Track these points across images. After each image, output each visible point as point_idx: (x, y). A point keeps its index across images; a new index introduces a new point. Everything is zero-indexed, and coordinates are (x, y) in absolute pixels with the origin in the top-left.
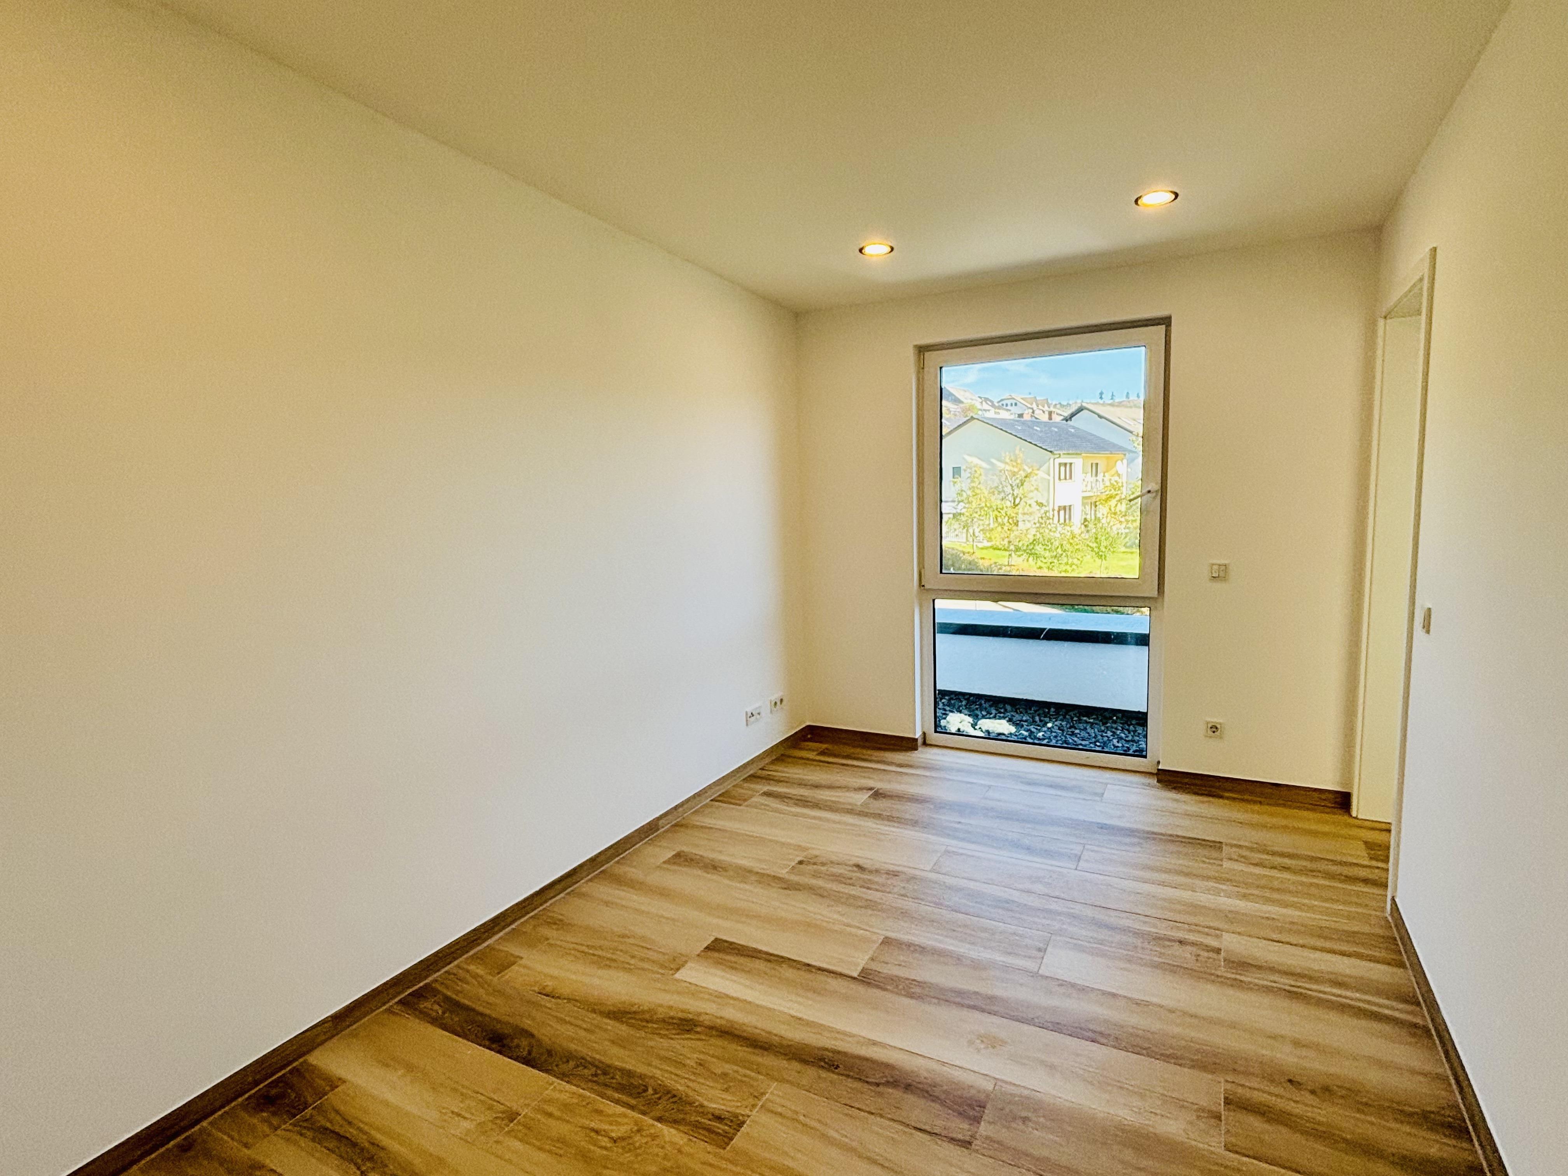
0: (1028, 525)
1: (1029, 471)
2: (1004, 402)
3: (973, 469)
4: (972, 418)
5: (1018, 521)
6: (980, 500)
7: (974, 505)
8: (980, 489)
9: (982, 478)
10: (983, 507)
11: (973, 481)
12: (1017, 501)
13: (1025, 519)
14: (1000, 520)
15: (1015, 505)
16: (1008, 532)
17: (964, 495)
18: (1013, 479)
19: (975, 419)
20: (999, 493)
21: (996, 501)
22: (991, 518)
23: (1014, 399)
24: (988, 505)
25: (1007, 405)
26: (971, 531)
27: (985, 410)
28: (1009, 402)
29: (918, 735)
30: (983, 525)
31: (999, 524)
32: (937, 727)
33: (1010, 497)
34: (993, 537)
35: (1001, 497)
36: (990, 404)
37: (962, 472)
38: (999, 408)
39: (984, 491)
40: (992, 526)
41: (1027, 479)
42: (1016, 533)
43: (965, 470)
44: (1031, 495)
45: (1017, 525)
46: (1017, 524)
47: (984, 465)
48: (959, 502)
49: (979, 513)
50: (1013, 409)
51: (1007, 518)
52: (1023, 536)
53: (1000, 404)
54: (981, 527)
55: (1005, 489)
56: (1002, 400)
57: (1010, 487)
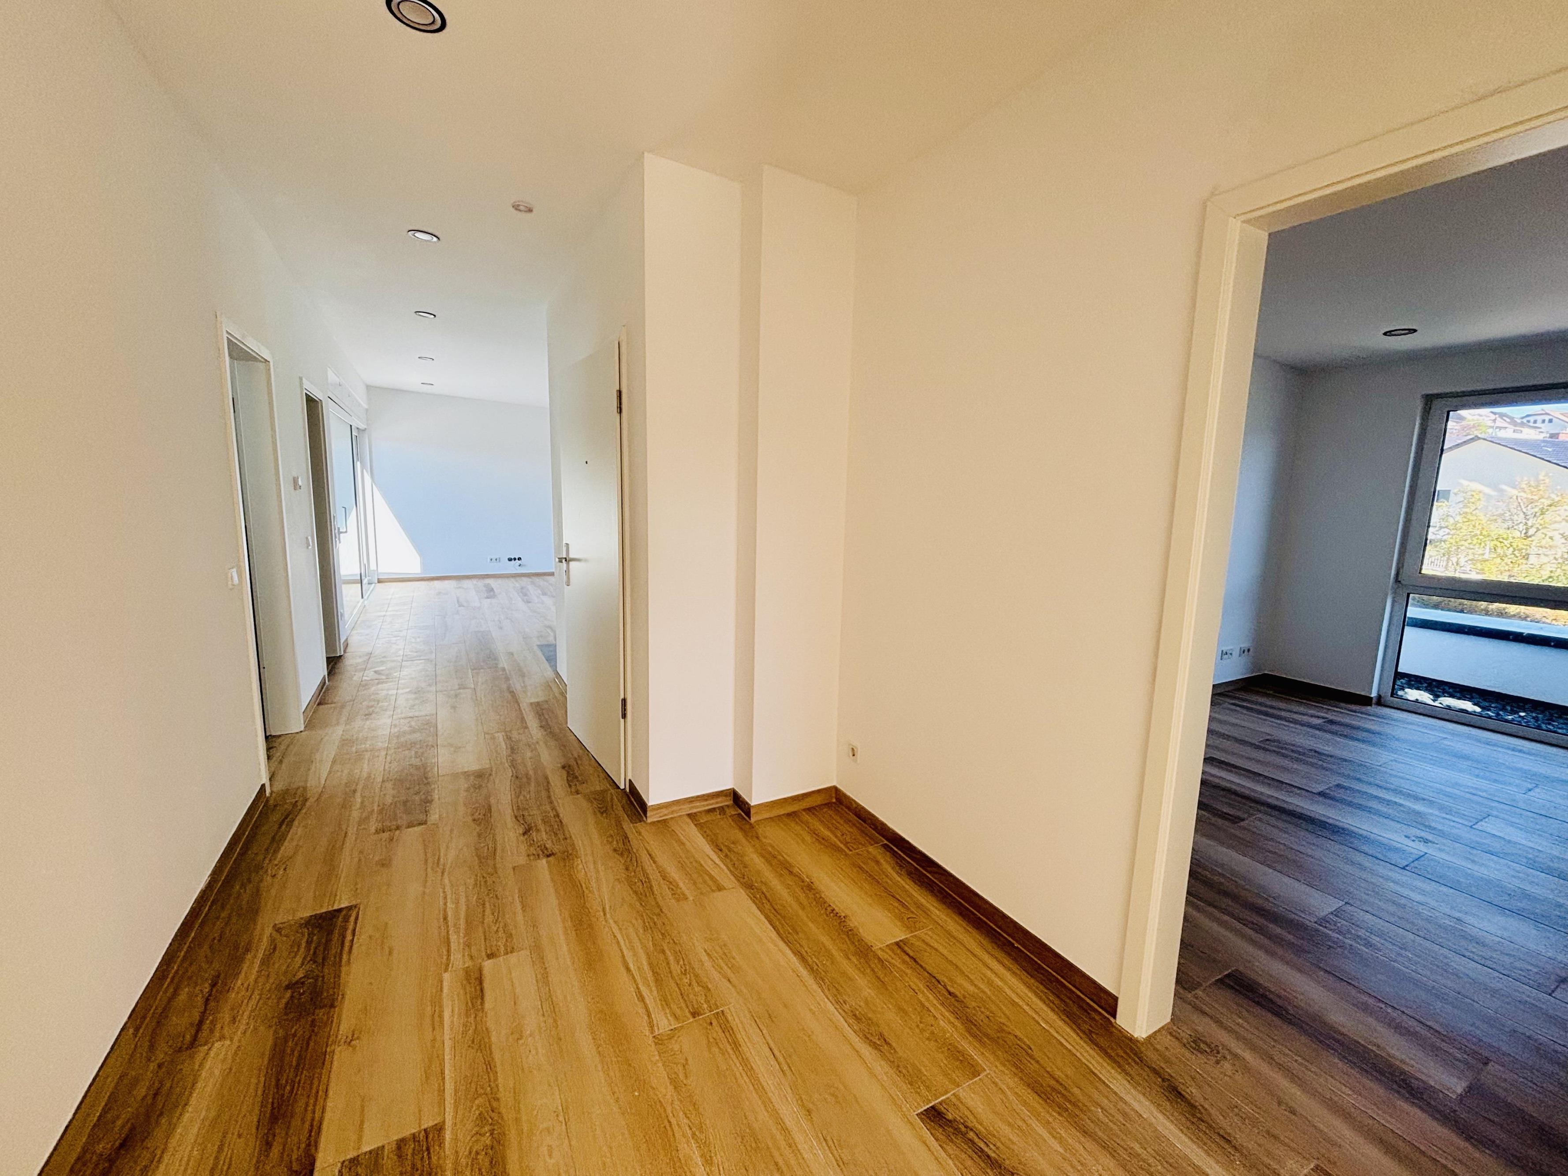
0: (1544, 559)
1: (1557, 499)
2: (1532, 419)
3: (1469, 494)
4: (1477, 438)
5: (1528, 554)
6: (1474, 526)
7: (1464, 531)
8: (1476, 515)
9: (1480, 505)
10: (1476, 535)
11: (1465, 506)
12: (1531, 532)
13: (1540, 552)
14: (1499, 550)
15: (1527, 536)
16: (1511, 565)
17: (1451, 520)
18: (1529, 508)
19: (1479, 438)
20: (1504, 521)
21: (1498, 529)
22: (1488, 547)
23: (1547, 414)
24: (1485, 533)
25: (1535, 422)
26: (1454, 560)
27: (1500, 428)
28: (1540, 418)
29: (1374, 694)
30: (1473, 554)
31: (1499, 556)
32: (1393, 694)
33: (1521, 527)
34: (1486, 569)
35: (1506, 526)
36: (1508, 420)
37: (1452, 495)
38: (1522, 424)
39: (1482, 517)
40: (1486, 556)
41: (1553, 508)
42: (1524, 567)
43: (1456, 494)
44: (1556, 526)
45: (1527, 559)
46: (1526, 557)
47: (1487, 490)
48: (1441, 528)
49: (1469, 541)
50: (1545, 427)
51: (1511, 549)
52: (1534, 571)
53: (1525, 420)
54: (1471, 557)
55: (1515, 517)
56: (1528, 416)
57: (1522, 516)
